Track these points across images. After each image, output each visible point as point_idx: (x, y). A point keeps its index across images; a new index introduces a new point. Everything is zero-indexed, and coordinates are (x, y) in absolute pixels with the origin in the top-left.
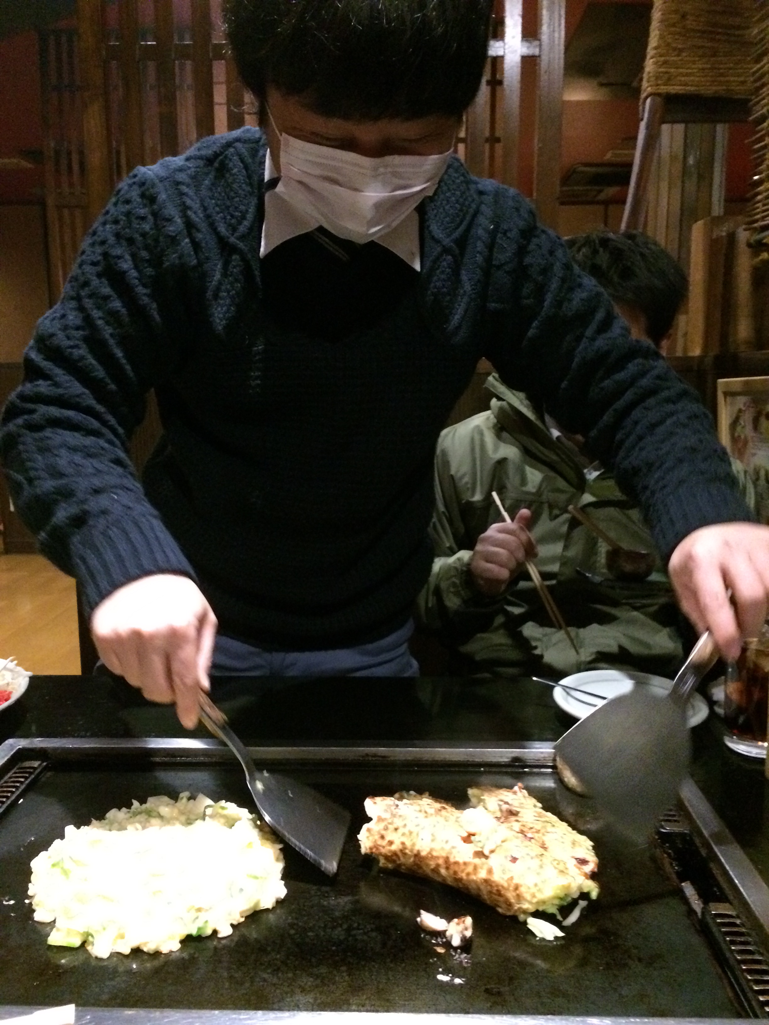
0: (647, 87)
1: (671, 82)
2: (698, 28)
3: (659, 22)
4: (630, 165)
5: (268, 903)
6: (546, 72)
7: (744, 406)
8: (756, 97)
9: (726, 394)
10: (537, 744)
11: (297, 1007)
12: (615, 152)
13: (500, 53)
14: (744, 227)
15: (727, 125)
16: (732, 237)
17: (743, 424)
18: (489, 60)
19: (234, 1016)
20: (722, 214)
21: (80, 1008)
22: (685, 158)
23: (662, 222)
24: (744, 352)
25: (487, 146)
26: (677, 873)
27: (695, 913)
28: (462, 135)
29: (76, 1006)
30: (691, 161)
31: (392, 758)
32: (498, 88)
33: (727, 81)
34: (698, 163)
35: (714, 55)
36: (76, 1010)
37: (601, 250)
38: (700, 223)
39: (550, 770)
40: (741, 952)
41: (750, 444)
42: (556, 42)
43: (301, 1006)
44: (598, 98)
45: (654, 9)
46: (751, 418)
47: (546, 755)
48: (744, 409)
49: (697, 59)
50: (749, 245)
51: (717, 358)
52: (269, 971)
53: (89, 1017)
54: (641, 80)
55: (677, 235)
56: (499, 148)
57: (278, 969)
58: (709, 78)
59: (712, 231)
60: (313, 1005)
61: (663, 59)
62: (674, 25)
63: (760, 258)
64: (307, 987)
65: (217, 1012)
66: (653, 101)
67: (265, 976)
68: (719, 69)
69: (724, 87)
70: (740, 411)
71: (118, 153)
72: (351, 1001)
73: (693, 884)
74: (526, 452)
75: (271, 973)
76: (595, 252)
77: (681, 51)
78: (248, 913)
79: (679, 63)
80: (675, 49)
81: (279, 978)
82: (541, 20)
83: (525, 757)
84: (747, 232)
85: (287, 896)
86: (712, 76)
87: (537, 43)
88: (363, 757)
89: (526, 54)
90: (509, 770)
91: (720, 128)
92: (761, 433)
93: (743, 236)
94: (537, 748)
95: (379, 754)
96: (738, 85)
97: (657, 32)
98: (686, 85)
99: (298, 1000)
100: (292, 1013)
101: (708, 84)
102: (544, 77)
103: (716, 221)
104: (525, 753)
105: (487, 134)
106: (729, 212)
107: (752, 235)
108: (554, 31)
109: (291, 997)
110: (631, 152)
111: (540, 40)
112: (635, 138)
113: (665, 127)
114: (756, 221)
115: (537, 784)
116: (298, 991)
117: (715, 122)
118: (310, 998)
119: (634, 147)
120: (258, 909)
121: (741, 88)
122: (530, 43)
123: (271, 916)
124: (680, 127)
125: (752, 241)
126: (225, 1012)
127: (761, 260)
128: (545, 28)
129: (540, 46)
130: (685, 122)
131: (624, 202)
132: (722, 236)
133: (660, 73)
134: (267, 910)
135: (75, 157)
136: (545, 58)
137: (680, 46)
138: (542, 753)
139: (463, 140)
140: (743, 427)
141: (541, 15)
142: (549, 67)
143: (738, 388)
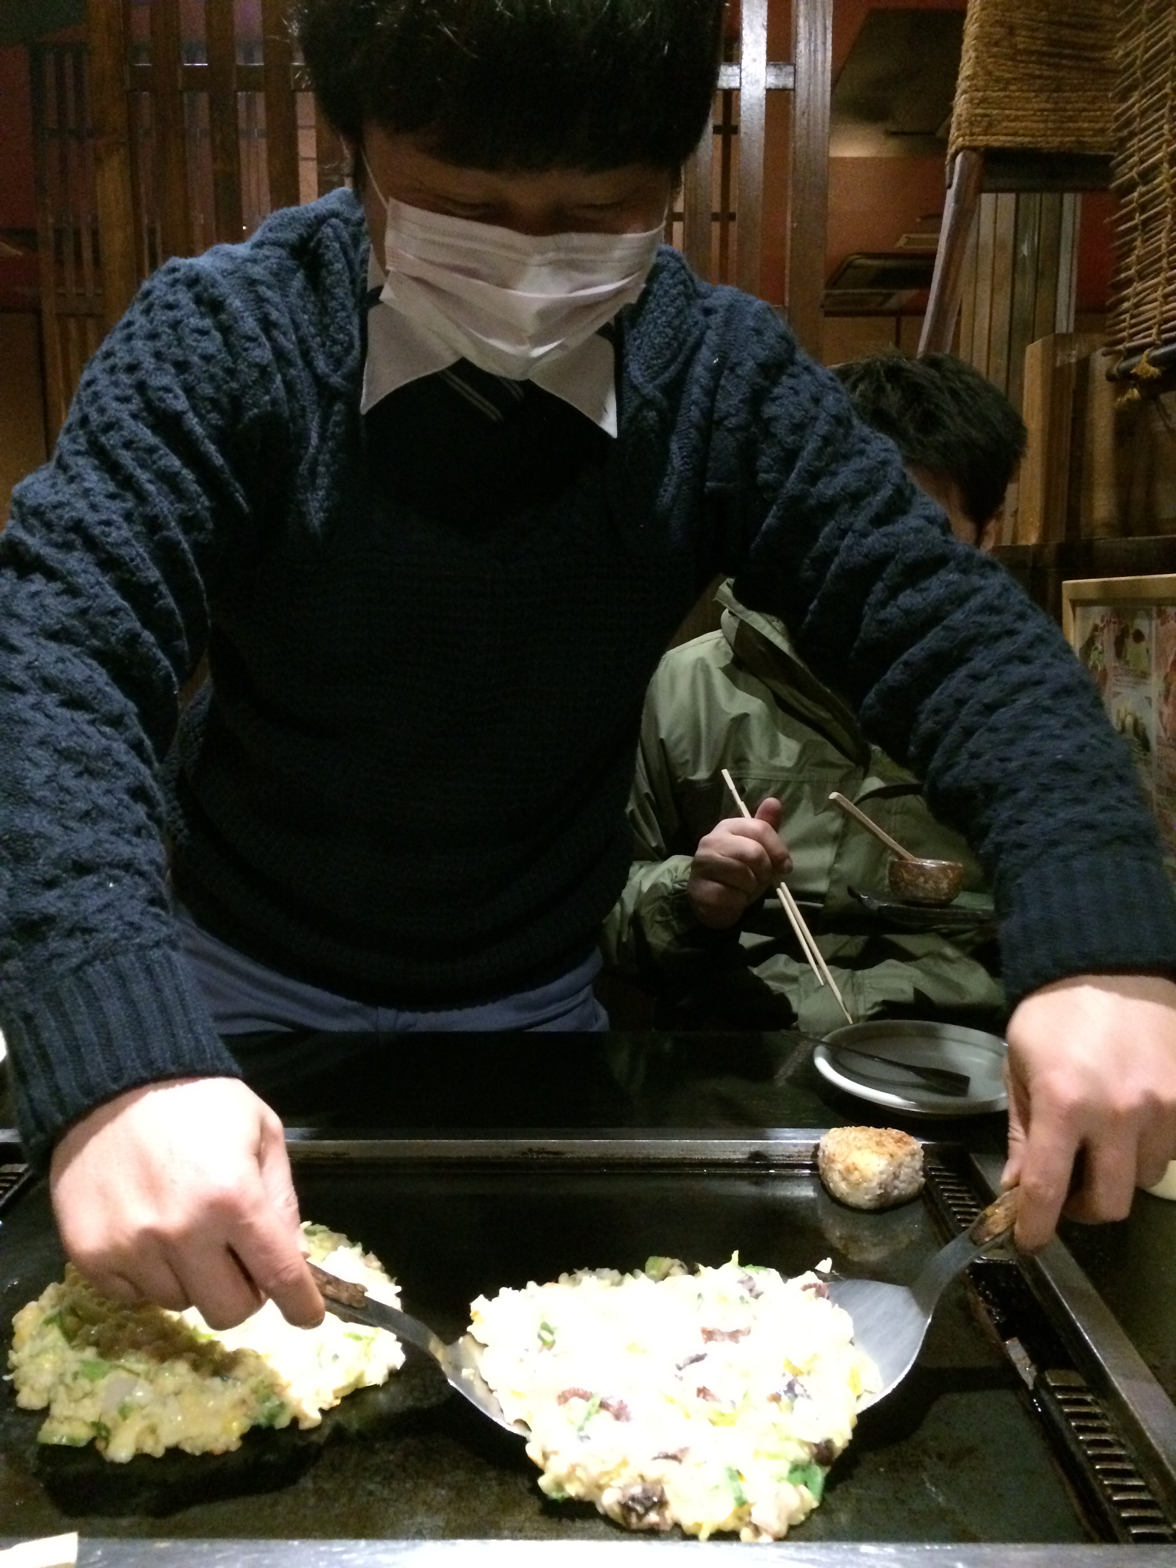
0: (958, 137)
1: (993, 130)
2: (1034, 48)
3: (975, 39)
4: (933, 256)
5: (376, 1376)
6: (803, 113)
7: (1102, 621)
8: (1120, 154)
9: (1075, 603)
10: (788, 1132)
11: (420, 1534)
12: (913, 236)
13: (735, 84)
14: (1103, 349)
15: (1079, 196)
16: (1084, 365)
17: (1100, 647)
18: (720, 94)
19: (322, 1548)
20: (1071, 330)
21: (86, 1540)
22: (1016, 247)
23: (981, 343)
24: (1103, 539)
25: (716, 227)
26: (997, 1325)
27: (1025, 1385)
28: (679, 207)
29: (81, 1535)
30: (1025, 250)
31: (569, 1156)
32: (734, 137)
33: (1079, 129)
34: (1036, 253)
35: (1058, 89)
36: (80, 1542)
37: (889, 387)
38: (1038, 343)
39: (808, 1171)
40: (1092, 1444)
41: (1111, 679)
42: (820, 69)
43: (424, 1532)
44: (885, 155)
45: (968, 19)
46: (1113, 639)
47: (802, 1149)
48: (1101, 625)
49: (1033, 94)
50: (1110, 377)
51: (1060, 546)
52: (378, 1479)
53: (99, 1553)
54: (949, 127)
55: (1004, 363)
56: (733, 227)
57: (392, 1475)
58: (1050, 125)
59: (1055, 356)
60: (444, 1530)
61: (980, 94)
62: (996, 44)
63: (1128, 396)
64: (434, 1503)
65: (296, 1543)
66: (965, 158)
67: (371, 1487)
68: (1065, 110)
69: (1073, 138)
70: (1096, 628)
71: (152, 232)
72: (502, 1523)
73: (1023, 1341)
74: (779, 703)
75: (380, 1483)
76: (880, 390)
77: (1008, 82)
78: (348, 1392)
79: (1006, 100)
80: (998, 80)
81: (393, 1490)
82: (797, 34)
83: (771, 1153)
84: (1109, 357)
85: (405, 1365)
86: (1054, 121)
87: (790, 69)
88: (524, 1153)
89: (773, 87)
90: (746, 1171)
91: (1068, 199)
92: (1127, 662)
93: (1101, 363)
94: (787, 1139)
95: (549, 1149)
96: (1093, 136)
97: (973, 54)
98: (1015, 134)
99: (421, 1524)
100: (411, 1542)
101: (1049, 132)
102: (801, 123)
103: (1061, 341)
104: (769, 1145)
105: (716, 207)
106: (1082, 327)
107: (1115, 362)
108: (815, 51)
109: (411, 1517)
110: (935, 236)
111: (795, 65)
112: (940, 216)
113: (987, 199)
114: (1121, 341)
115: (789, 1193)
116: (422, 1509)
117: (1063, 191)
118: (440, 1521)
119: (938, 230)
120: (361, 1386)
121: (1100, 139)
122: (781, 69)
123: (382, 1397)
124: (1008, 200)
125: (1115, 370)
126: (311, 1542)
127: (1129, 400)
128: (802, 47)
129: (795, 73)
130: (1017, 191)
131: (922, 312)
132: (1070, 364)
133: (976, 115)
134: (375, 1387)
135: (86, 240)
136: (802, 93)
137: (1007, 76)
138: (795, 1145)
139: (679, 217)
140: (1101, 653)
141: (797, 26)
142: (808, 106)
143: (1092, 595)
